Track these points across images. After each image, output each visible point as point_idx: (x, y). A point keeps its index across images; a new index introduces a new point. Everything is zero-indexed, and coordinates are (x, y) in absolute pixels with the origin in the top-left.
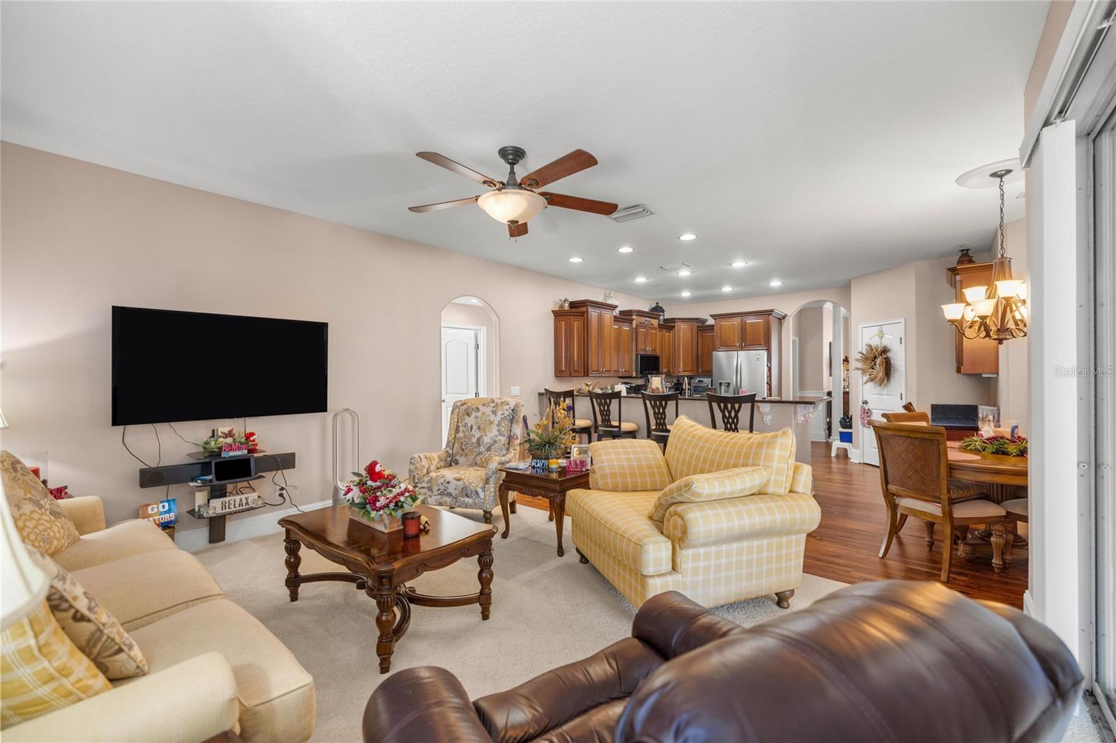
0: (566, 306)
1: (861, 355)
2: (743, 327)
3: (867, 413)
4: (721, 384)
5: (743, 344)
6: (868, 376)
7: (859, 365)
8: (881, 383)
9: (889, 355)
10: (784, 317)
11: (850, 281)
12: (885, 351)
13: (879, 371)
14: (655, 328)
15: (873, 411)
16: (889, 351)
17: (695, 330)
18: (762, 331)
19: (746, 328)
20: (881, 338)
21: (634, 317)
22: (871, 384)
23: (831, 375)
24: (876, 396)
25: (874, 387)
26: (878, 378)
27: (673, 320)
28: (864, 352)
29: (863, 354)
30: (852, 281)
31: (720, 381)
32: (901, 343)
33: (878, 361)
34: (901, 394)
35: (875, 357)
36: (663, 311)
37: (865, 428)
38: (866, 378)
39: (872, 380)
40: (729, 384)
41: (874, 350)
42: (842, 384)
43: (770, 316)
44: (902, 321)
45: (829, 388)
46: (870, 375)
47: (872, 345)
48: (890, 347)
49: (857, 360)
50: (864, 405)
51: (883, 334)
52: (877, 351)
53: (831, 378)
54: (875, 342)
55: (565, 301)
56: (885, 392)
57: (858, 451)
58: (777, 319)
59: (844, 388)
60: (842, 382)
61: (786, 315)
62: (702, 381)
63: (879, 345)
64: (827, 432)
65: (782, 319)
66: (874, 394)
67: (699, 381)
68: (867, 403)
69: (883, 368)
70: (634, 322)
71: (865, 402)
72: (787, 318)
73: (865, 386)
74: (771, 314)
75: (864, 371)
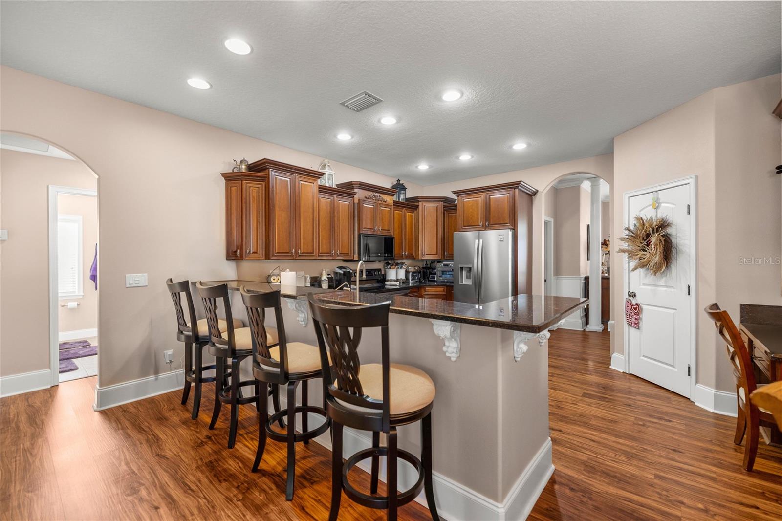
0: (244, 168)
1: (627, 232)
2: (487, 205)
3: (635, 309)
4: (462, 269)
5: (487, 224)
6: (637, 261)
7: (625, 246)
8: (657, 269)
9: (669, 230)
10: (535, 193)
11: (613, 139)
12: (663, 225)
13: (655, 254)
14: (388, 206)
15: (644, 307)
16: (669, 225)
17: (441, 210)
18: (506, 208)
19: (489, 204)
20: (657, 208)
21: (356, 190)
22: (641, 271)
23: (588, 259)
24: (649, 287)
25: (646, 275)
26: (652, 264)
27: (416, 199)
28: (632, 228)
29: (630, 231)
30: (615, 139)
31: (460, 266)
32: (689, 213)
33: (654, 240)
34: (689, 287)
35: (648, 235)
36: (404, 189)
37: (631, 328)
38: (633, 264)
39: (643, 266)
40: (470, 268)
41: (647, 225)
42: (601, 269)
43: (517, 190)
44: (692, 181)
45: (586, 273)
46: (640, 259)
47: (644, 218)
48: (670, 220)
49: (622, 239)
50: (631, 298)
51: (659, 204)
52: (651, 226)
53: (589, 262)
54: (649, 214)
55: (241, 162)
56: (662, 282)
57: (622, 357)
58: (526, 195)
59: (602, 273)
60: (601, 266)
61: (538, 191)
62: (448, 265)
63: (654, 218)
64: (584, 319)
65: (532, 195)
66: (644, 284)
67: (444, 265)
68: (635, 296)
69: (660, 250)
70: (356, 196)
71: (633, 295)
72: (538, 194)
73: (631, 274)
74: (517, 187)
75: (631, 254)
